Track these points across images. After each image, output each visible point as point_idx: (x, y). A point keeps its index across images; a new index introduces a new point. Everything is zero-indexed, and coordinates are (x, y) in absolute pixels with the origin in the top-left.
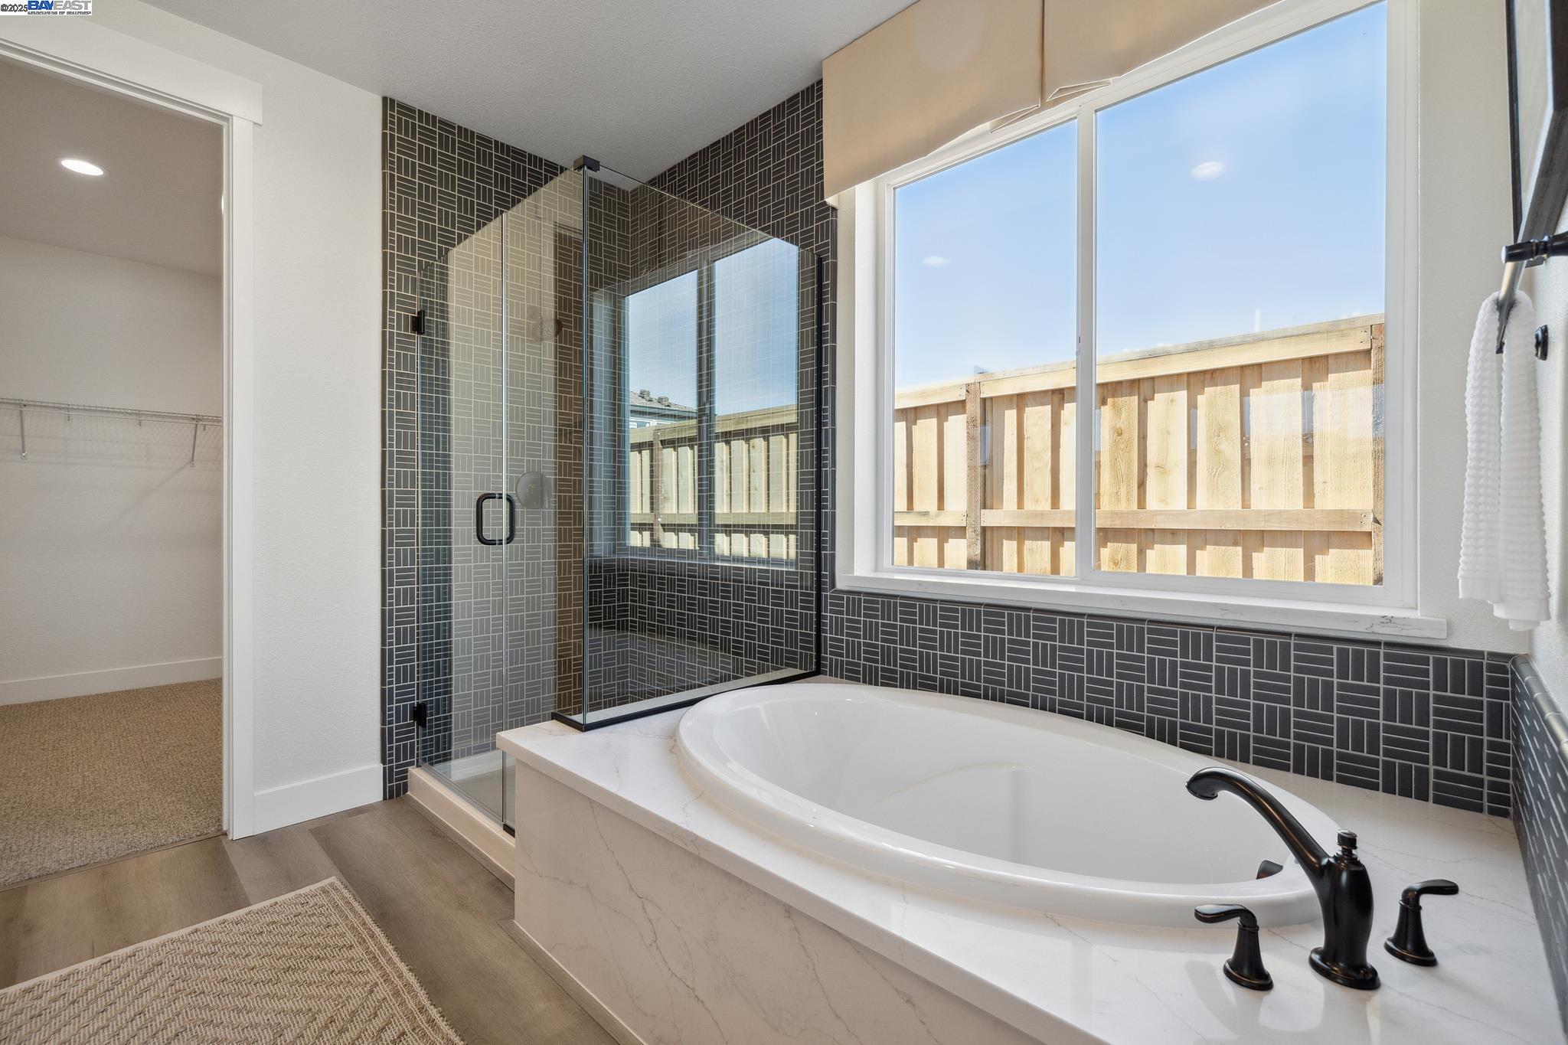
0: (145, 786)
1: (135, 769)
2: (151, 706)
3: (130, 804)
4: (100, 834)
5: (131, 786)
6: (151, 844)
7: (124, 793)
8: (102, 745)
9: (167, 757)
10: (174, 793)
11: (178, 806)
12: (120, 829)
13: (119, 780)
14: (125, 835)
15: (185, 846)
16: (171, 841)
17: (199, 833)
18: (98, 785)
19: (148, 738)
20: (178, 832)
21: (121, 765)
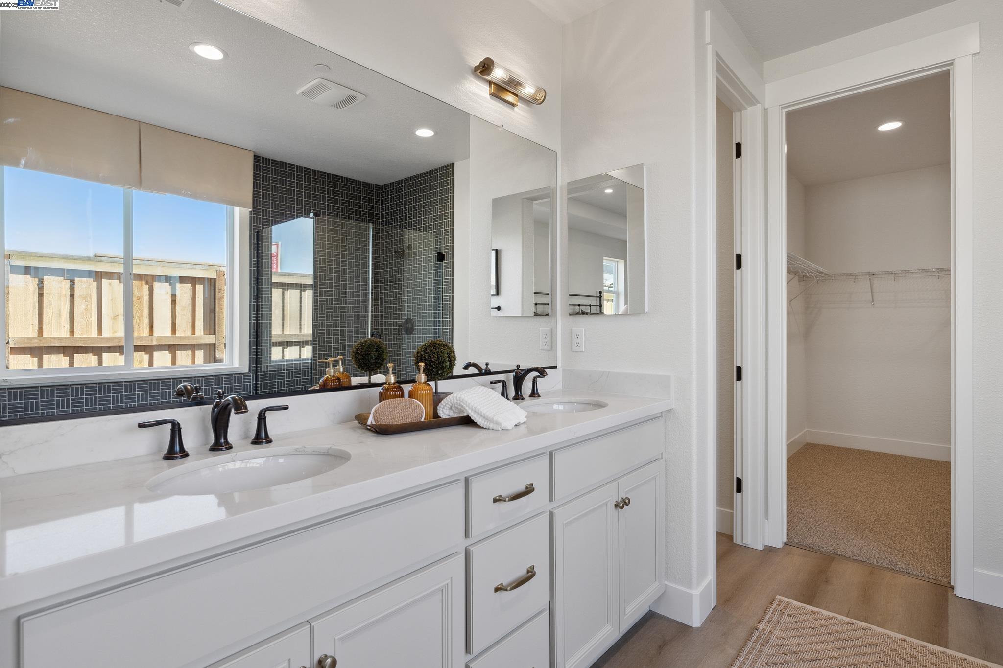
0: (916, 530)
1: (914, 515)
2: (942, 476)
3: (902, 537)
4: (878, 547)
5: (907, 525)
6: (903, 568)
7: (901, 528)
8: (902, 492)
9: (937, 516)
10: (930, 542)
11: (929, 553)
12: (889, 550)
13: (902, 518)
14: (891, 554)
15: (923, 582)
16: (915, 573)
17: (934, 578)
18: (890, 517)
19: (931, 497)
20: (921, 570)
21: (907, 509)
